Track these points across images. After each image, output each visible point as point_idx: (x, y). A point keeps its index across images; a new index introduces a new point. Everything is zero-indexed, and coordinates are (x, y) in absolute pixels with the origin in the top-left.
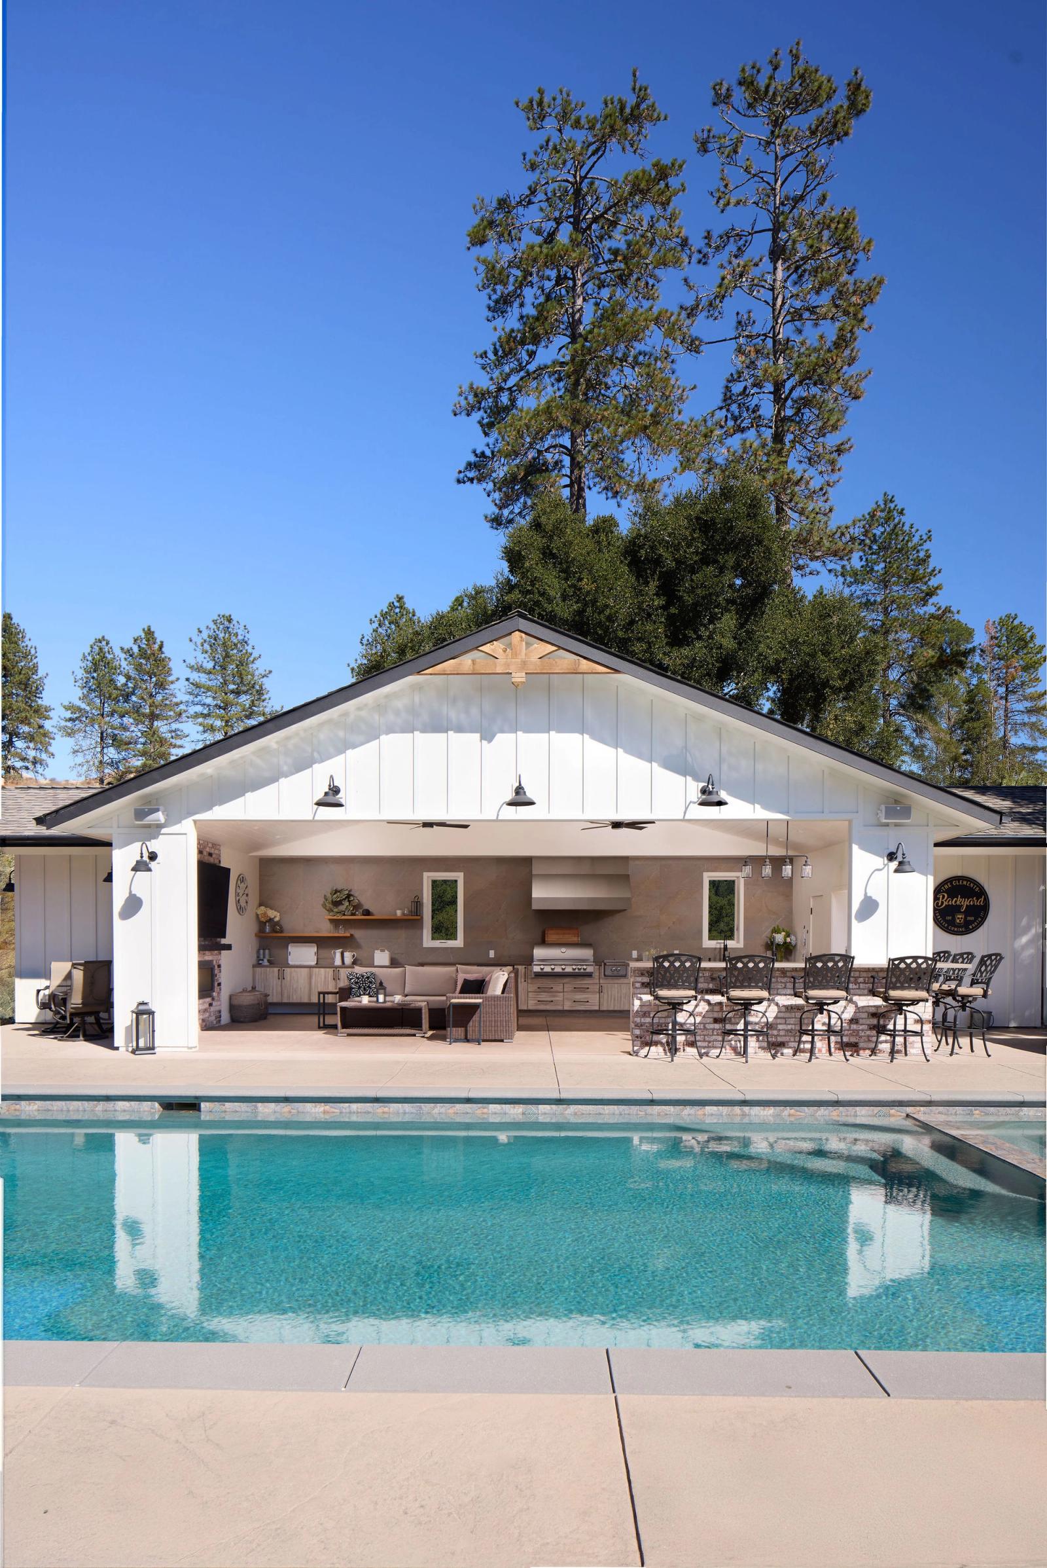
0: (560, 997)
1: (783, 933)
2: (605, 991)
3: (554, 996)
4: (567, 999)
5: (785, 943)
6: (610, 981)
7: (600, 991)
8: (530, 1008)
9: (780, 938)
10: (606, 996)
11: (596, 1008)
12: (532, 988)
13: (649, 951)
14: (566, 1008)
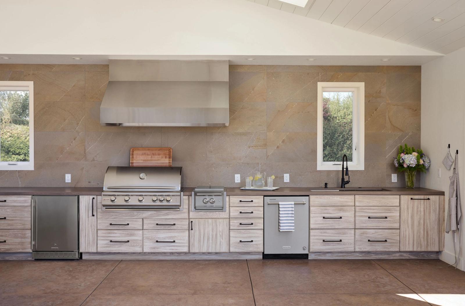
0: (138, 236)
1: (415, 154)
2: (196, 227)
3: (132, 235)
4: (148, 238)
5: (418, 165)
6: (202, 214)
7: (191, 228)
8: (100, 250)
9: (410, 160)
10: (197, 233)
11: (186, 250)
12: (103, 222)
13: (253, 175)
14: (146, 250)
